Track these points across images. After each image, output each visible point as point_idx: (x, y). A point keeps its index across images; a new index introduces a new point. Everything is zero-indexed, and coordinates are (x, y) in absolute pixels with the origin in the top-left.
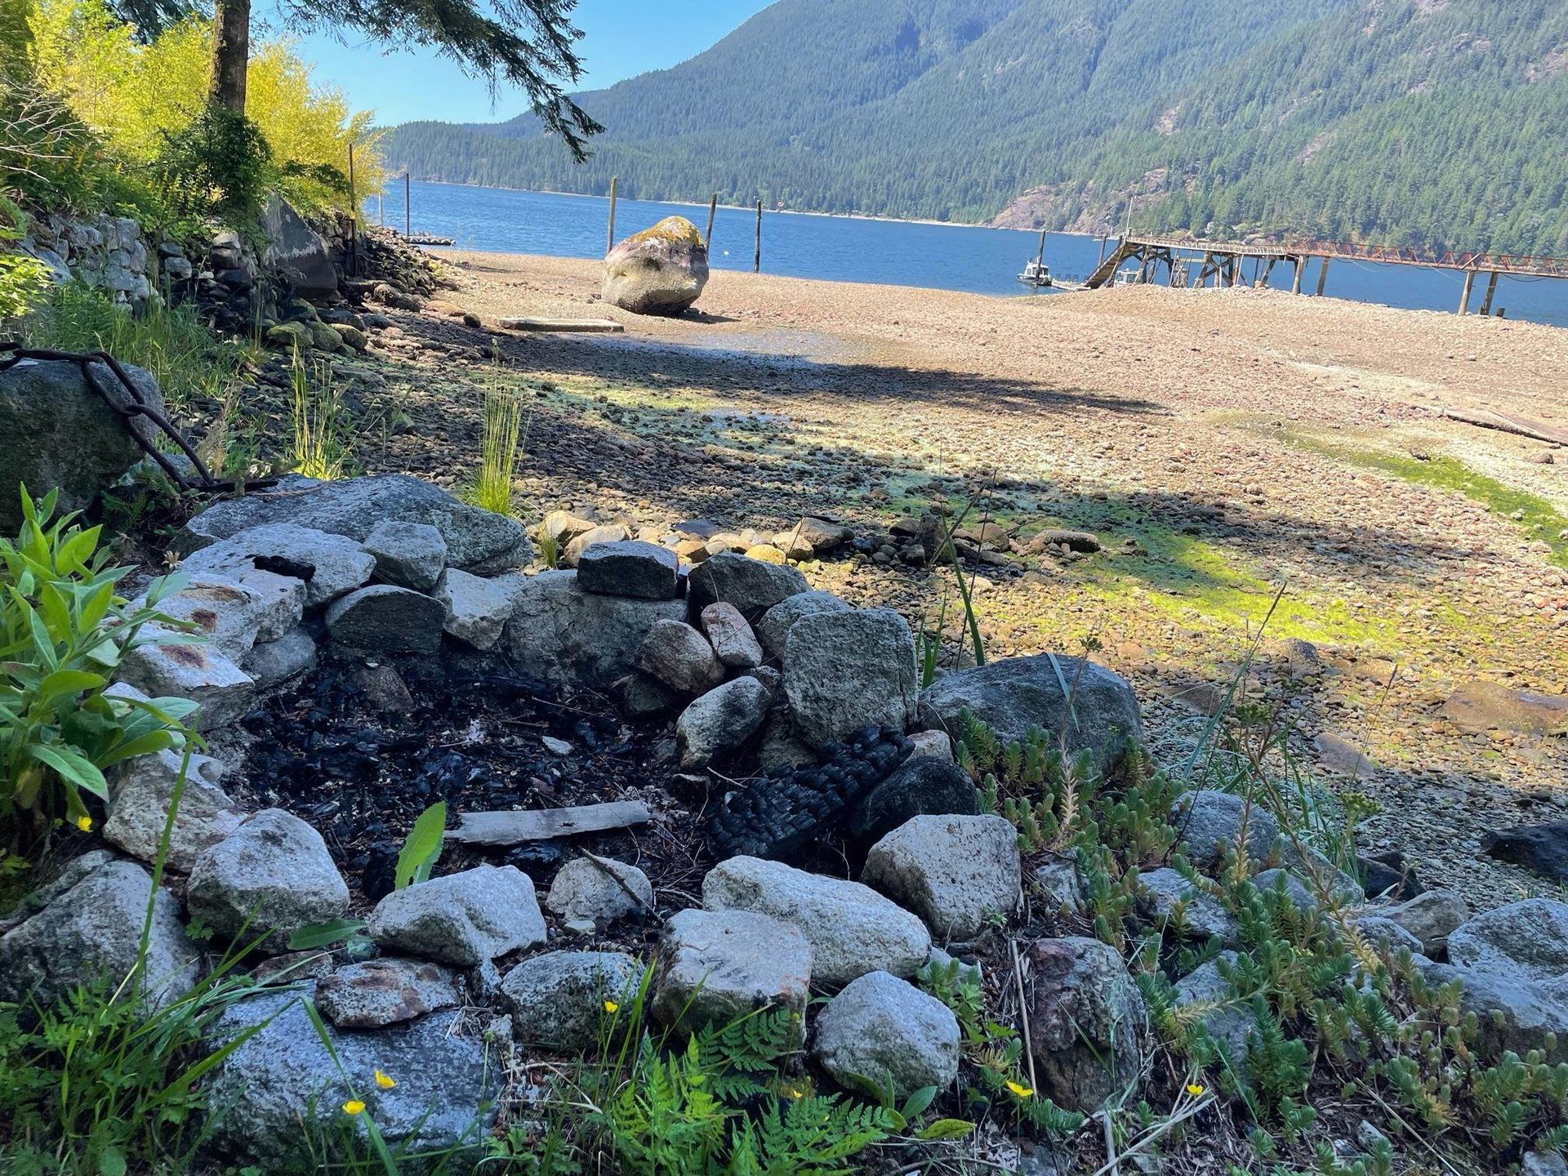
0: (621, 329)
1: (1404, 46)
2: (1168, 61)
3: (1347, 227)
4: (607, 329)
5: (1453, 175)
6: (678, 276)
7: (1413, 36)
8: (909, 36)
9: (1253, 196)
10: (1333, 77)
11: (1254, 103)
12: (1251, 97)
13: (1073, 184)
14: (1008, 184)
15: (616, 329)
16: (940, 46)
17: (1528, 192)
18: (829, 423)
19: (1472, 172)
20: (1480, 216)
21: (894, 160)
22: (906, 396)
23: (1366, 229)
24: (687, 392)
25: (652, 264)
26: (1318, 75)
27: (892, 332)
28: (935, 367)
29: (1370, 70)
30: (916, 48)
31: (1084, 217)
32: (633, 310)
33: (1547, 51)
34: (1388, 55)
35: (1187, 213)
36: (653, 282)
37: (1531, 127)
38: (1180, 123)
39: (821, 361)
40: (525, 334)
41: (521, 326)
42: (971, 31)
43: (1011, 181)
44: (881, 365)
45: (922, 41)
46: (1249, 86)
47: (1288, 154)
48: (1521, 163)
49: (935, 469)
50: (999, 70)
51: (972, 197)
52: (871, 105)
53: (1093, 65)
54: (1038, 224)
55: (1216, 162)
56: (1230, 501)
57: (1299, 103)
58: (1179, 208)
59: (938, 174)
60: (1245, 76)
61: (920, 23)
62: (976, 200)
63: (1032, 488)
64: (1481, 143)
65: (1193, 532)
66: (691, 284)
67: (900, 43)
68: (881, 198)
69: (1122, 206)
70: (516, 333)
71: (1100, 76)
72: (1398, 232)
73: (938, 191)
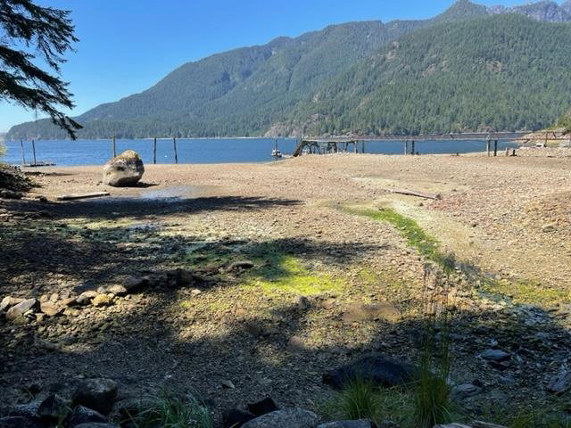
0: (108, 194)
1: (384, 70)
2: (313, 79)
3: (377, 127)
4: (102, 195)
5: (406, 107)
6: (132, 172)
7: (386, 66)
8: (226, 77)
9: (346, 120)
10: (364, 81)
11: (342, 91)
12: (340, 89)
13: (289, 121)
14: (267, 123)
15: (106, 195)
16: (237, 79)
17: (429, 111)
18: (177, 225)
19: (411, 106)
20: (416, 120)
21: (227, 118)
22: (213, 209)
23: (383, 127)
24: (124, 220)
25: (120, 169)
26: (360, 80)
27: (216, 183)
28: (227, 195)
29: (375, 78)
30: (229, 80)
31: (294, 131)
32: (115, 186)
33: (426, 68)
34: (380, 73)
35: (327, 127)
36: (122, 175)
37: (426, 91)
38: (320, 99)
39: (185, 198)
40: (66, 202)
41: (65, 199)
42: (247, 74)
43: (268, 122)
44: (208, 197)
45: (231, 78)
46: (339, 85)
47: (355, 106)
48: (425, 102)
49: (210, 240)
50: (258, 86)
51: (256, 128)
52: (216, 100)
53: (289, 82)
54: (279, 135)
55: (333, 111)
56: (310, 238)
57: (355, 90)
58: (324, 126)
59: (243, 121)
60: (337, 83)
61: (229, 73)
62: (257, 129)
63: (242, 242)
64: (413, 97)
65: (291, 253)
66: (137, 174)
67: (223, 79)
68: (224, 130)
69: (306, 127)
70: (62, 202)
71: (292, 86)
72: (393, 127)
73: (244, 127)
